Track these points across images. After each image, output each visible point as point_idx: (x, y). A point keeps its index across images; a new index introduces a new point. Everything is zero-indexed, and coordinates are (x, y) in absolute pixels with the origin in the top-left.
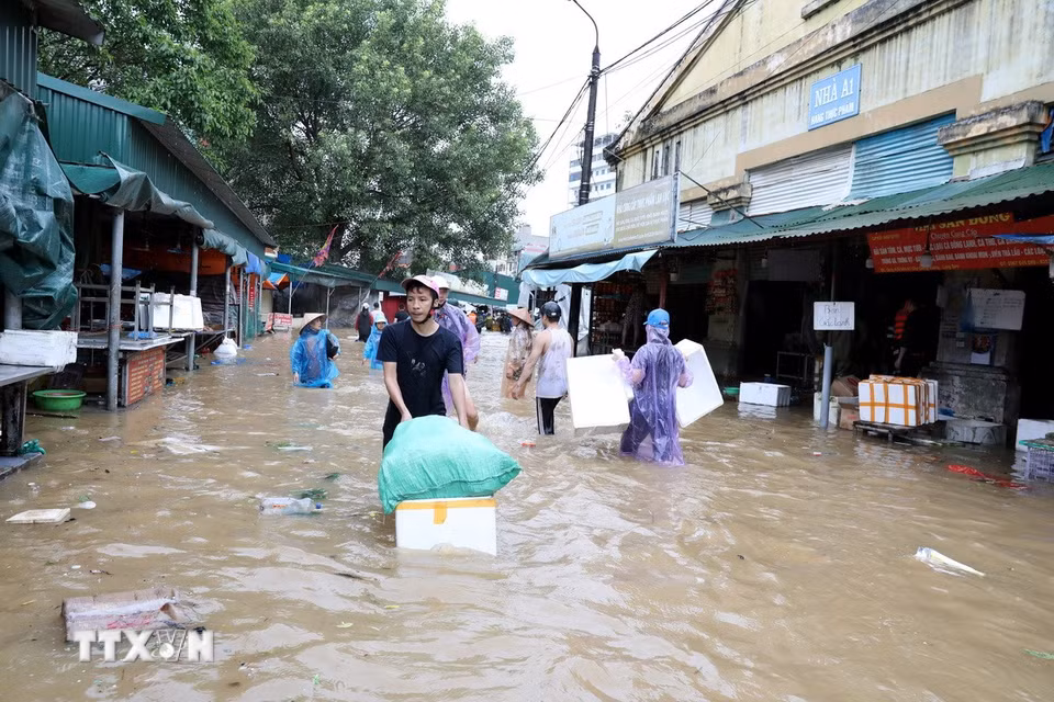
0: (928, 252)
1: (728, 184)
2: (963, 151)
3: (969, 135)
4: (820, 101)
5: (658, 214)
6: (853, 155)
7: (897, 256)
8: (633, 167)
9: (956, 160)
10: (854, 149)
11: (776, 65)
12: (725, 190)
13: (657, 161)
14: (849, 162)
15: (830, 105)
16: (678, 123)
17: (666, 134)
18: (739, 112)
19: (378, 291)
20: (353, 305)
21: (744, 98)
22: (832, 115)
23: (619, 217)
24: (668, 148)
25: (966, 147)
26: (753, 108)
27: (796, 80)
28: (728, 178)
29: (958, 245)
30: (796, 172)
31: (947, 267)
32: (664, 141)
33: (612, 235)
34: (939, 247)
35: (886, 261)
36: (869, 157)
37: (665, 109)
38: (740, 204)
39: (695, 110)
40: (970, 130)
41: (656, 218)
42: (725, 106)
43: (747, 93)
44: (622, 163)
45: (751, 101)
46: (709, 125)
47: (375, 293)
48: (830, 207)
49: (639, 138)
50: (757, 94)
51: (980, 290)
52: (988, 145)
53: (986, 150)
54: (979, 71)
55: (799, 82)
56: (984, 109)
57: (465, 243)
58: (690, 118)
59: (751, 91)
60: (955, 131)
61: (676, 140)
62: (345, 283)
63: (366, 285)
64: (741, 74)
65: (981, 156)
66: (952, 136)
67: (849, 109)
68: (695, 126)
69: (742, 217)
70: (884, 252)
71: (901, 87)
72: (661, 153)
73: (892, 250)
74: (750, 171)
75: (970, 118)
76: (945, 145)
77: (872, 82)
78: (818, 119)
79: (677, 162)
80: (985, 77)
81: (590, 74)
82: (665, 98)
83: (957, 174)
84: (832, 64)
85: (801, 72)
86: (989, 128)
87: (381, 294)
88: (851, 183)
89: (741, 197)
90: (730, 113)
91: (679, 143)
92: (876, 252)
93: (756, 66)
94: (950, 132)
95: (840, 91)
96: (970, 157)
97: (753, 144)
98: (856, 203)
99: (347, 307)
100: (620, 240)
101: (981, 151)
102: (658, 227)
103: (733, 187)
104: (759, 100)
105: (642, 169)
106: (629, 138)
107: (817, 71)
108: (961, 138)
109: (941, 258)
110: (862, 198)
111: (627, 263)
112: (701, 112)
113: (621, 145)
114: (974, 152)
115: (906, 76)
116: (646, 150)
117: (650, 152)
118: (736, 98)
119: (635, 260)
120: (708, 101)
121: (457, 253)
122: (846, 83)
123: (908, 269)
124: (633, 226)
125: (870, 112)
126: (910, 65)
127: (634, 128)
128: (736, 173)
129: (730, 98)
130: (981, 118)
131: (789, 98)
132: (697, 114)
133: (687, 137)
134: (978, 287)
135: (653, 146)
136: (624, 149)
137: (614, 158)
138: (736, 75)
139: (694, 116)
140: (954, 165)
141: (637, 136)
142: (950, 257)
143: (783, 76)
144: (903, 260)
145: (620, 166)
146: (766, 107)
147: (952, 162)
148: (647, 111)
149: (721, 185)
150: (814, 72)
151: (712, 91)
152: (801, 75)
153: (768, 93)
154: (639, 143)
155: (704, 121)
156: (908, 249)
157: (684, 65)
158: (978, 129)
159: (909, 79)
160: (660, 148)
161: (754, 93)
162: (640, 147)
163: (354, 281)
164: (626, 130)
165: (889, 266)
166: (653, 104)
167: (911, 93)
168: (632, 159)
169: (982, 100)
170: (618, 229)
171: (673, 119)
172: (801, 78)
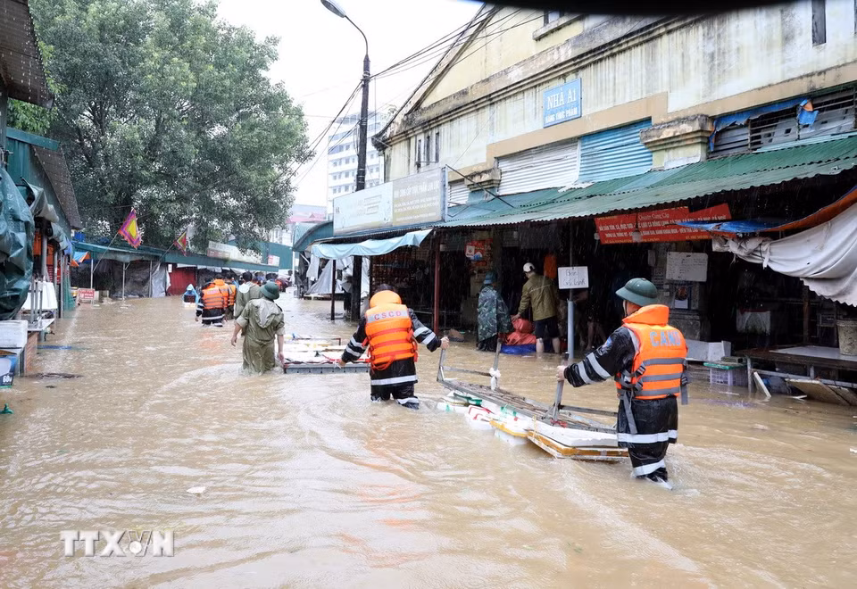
0: (637, 230)
1: (481, 169)
2: (658, 148)
3: (662, 137)
4: (551, 105)
5: (430, 199)
6: (579, 147)
7: (616, 231)
8: (399, 153)
9: (654, 154)
10: (579, 143)
11: (516, 76)
12: (480, 174)
13: (419, 148)
14: (575, 153)
15: (560, 109)
16: (437, 118)
17: (428, 125)
18: (487, 110)
19: (168, 264)
20: (144, 277)
21: (490, 100)
22: (561, 116)
23: (396, 201)
24: (428, 137)
25: (660, 145)
26: (499, 108)
27: (532, 88)
28: (480, 164)
29: (656, 224)
30: (536, 160)
31: (651, 240)
32: (425, 132)
33: (391, 215)
34: (645, 225)
35: (608, 235)
36: (591, 150)
37: (425, 105)
38: (493, 185)
39: (450, 108)
40: (661, 134)
41: (429, 202)
42: (476, 106)
43: (492, 96)
44: (389, 148)
45: (497, 102)
46: (463, 120)
47: (165, 265)
48: (564, 189)
49: (403, 129)
50: (501, 97)
51: (675, 253)
52: (675, 145)
53: (674, 148)
54: (665, 90)
55: (534, 89)
56: (670, 118)
57: (241, 217)
58: (447, 114)
59: (496, 95)
60: (652, 133)
61: (435, 131)
62: (139, 258)
63: (157, 258)
64: (487, 80)
65: (671, 152)
66: (650, 137)
67: (573, 112)
68: (451, 120)
69: (492, 197)
70: (607, 228)
71: (611, 97)
72: (423, 142)
73: (613, 227)
74: (499, 159)
75: (661, 124)
76: (646, 144)
77: (590, 92)
78: (551, 119)
79: (437, 149)
80: (669, 94)
81: (362, 78)
82: (425, 96)
83: (656, 165)
84: (559, 77)
85: (535, 82)
86: (675, 133)
87: (170, 266)
88: (579, 170)
89: (492, 180)
90: (480, 111)
91: (438, 134)
92: (601, 229)
93: (499, 75)
94: (648, 134)
95: (566, 98)
96: (663, 153)
97: (500, 136)
98: (584, 186)
99: (139, 279)
100: (398, 220)
101: (670, 148)
102: (430, 209)
103: (485, 172)
104: (503, 102)
105: (407, 155)
106: (394, 129)
107: (548, 81)
108: (656, 139)
109: (647, 233)
110: (588, 182)
111: (408, 240)
112: (456, 109)
113: (388, 134)
114: (666, 149)
115: (614, 90)
116: (409, 139)
117: (413, 140)
118: (485, 99)
119: (415, 238)
120: (461, 101)
121: (236, 226)
122: (570, 92)
123: (625, 241)
124: (409, 208)
125: (589, 115)
126: (617, 81)
127: (398, 120)
128: (487, 159)
129: (479, 99)
130: (669, 124)
131: (528, 101)
132: (453, 111)
133: (445, 129)
134: (676, 251)
135: (416, 136)
136: (390, 138)
137: (382, 145)
138: (483, 81)
139: (450, 112)
140: (653, 158)
141: (401, 127)
142: (653, 233)
143: (521, 84)
144: (620, 235)
145: (387, 152)
146: (509, 108)
147: (651, 156)
148: (409, 107)
149: (475, 169)
150: (546, 82)
151: (464, 93)
152: (535, 84)
153: (510, 97)
154: (404, 132)
155: (459, 117)
156: (623, 226)
157: (439, 71)
158: (667, 133)
159: (617, 93)
160: (422, 137)
161: (499, 96)
162: (405, 136)
163: (146, 255)
164: (392, 122)
165: (610, 238)
166: (414, 101)
167: (619, 102)
168: (398, 146)
169: (669, 111)
170: (396, 211)
171: (432, 114)
172: (535, 86)
